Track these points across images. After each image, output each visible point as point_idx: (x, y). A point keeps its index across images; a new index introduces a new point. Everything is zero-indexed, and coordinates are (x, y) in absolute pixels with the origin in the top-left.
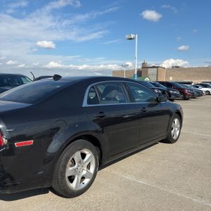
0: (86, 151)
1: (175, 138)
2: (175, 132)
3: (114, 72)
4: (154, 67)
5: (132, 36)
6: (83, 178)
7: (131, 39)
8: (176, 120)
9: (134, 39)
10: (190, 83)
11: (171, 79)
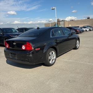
0: (53, 52)
1: (78, 47)
2: (78, 45)
3: (45, 24)
4: (62, 21)
5: (54, 8)
6: (53, 60)
7: (53, 9)
8: (78, 41)
9: (54, 9)
10: (78, 27)
11: (70, 26)
